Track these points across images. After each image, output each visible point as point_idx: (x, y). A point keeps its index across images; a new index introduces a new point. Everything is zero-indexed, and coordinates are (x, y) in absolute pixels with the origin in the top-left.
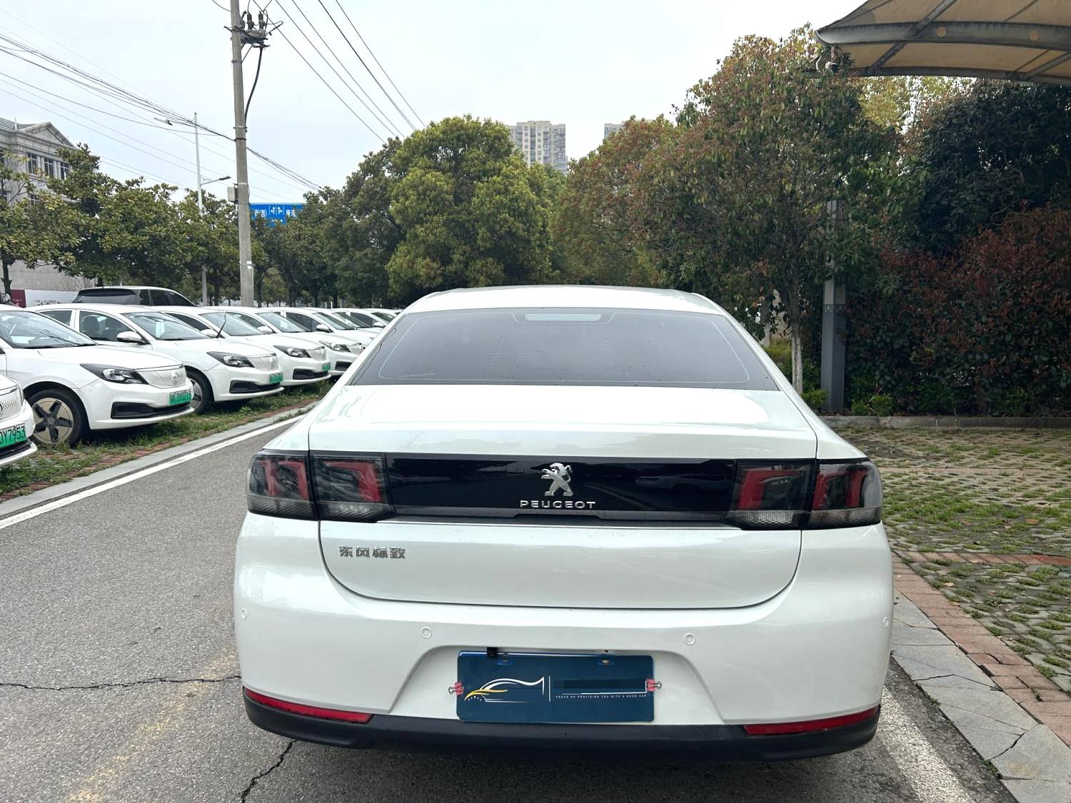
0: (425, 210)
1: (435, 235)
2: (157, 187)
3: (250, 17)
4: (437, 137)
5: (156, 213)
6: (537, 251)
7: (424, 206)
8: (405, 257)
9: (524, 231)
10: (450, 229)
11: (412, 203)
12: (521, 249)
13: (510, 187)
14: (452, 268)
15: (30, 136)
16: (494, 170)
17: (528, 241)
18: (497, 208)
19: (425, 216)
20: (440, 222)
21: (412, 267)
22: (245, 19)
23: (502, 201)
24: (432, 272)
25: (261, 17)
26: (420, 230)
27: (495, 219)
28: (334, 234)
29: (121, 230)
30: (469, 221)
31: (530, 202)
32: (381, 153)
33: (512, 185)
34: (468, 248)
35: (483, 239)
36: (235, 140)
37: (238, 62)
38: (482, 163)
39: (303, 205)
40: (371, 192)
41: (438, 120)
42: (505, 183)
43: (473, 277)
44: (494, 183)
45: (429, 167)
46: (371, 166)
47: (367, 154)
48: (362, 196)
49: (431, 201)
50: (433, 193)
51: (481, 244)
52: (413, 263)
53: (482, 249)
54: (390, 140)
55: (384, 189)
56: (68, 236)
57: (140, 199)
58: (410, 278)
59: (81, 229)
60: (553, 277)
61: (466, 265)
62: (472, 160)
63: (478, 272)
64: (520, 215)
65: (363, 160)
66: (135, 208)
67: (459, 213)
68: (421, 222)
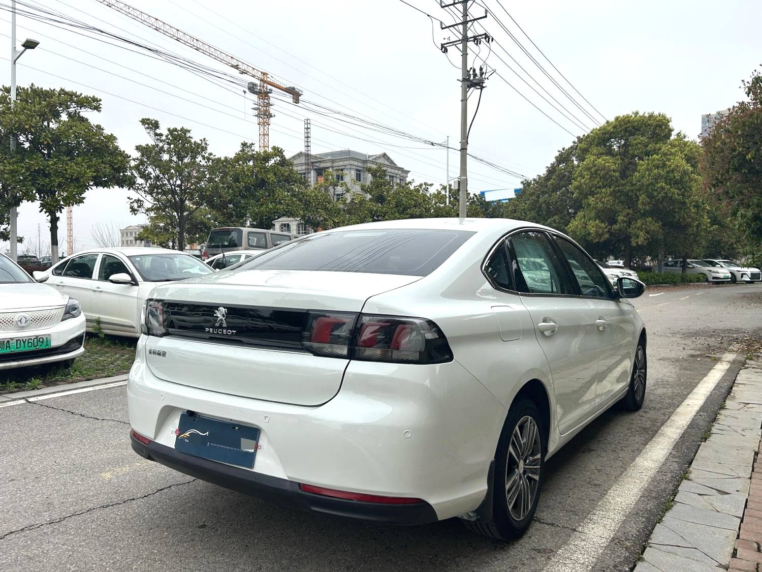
0: (596, 185)
1: (603, 203)
2: (421, 185)
3: (474, 70)
4: (609, 130)
5: (415, 201)
6: (693, 210)
7: (595, 182)
8: (580, 220)
9: (679, 195)
10: (616, 197)
11: (586, 180)
12: (677, 210)
13: (667, 162)
14: (616, 227)
15: (374, 162)
16: (655, 150)
17: (684, 203)
18: (656, 179)
19: (596, 189)
20: (607, 193)
21: (585, 228)
22: (471, 72)
23: (659, 174)
24: (601, 231)
25: (481, 69)
26: (591, 200)
27: (653, 188)
28: (534, 207)
29: (395, 212)
30: (632, 191)
31: (685, 173)
32: (572, 147)
33: (669, 160)
34: (631, 211)
35: (643, 203)
36: (460, 150)
37: (464, 100)
38: (644, 146)
39: (520, 189)
40: (560, 176)
41: (612, 119)
42: (663, 160)
43: (634, 233)
44: (654, 160)
45: (602, 154)
46: (564, 157)
47: (561, 150)
48: (554, 180)
49: (600, 179)
50: (603, 172)
51: (641, 207)
52: (586, 225)
53: (642, 211)
54: (578, 138)
55: (570, 172)
56: (366, 217)
57: (407, 193)
58: (583, 235)
59: (373, 212)
60: (711, 231)
61: (629, 224)
62: (636, 144)
63: (638, 229)
64: (676, 183)
65: (557, 154)
66: (404, 199)
67: (624, 185)
68: (592, 194)
